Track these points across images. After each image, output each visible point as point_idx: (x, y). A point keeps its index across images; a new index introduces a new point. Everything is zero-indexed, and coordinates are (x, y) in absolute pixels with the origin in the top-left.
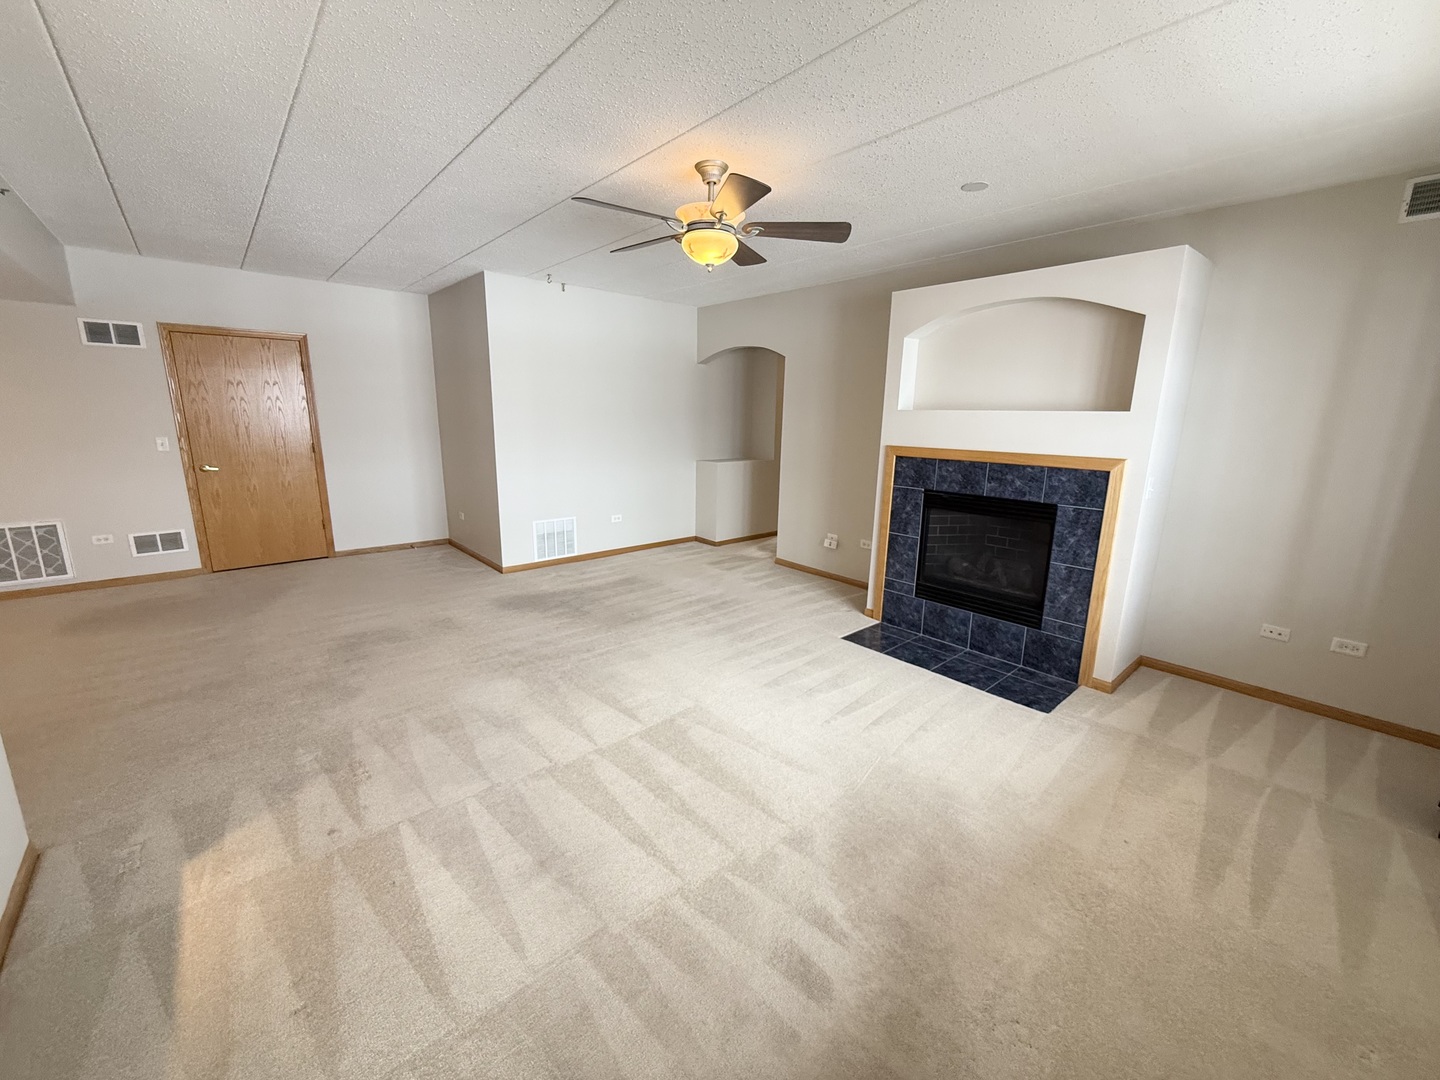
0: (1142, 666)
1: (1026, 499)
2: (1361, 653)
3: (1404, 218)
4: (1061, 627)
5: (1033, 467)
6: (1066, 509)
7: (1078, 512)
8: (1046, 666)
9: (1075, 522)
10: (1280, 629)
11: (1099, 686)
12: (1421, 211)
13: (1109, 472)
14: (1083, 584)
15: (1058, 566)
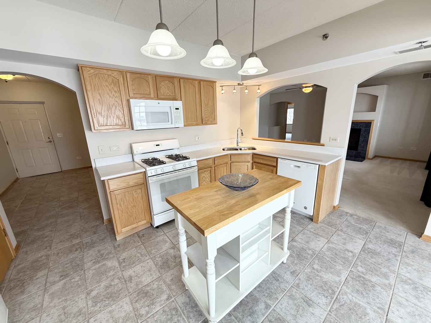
0: (376, 157)
1: (355, 128)
2: (416, 150)
3: (422, 79)
4: (362, 150)
5: (356, 122)
6: (363, 129)
7: (365, 130)
8: (359, 157)
9: (365, 131)
10: (401, 147)
11: (369, 159)
12: (425, 78)
13: (371, 122)
14: (366, 142)
15: (361, 139)
